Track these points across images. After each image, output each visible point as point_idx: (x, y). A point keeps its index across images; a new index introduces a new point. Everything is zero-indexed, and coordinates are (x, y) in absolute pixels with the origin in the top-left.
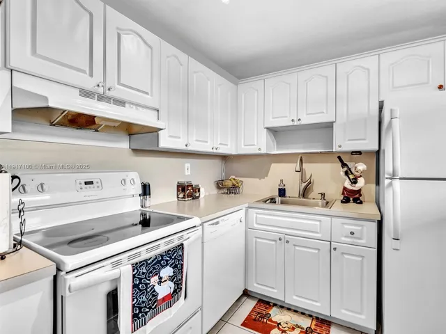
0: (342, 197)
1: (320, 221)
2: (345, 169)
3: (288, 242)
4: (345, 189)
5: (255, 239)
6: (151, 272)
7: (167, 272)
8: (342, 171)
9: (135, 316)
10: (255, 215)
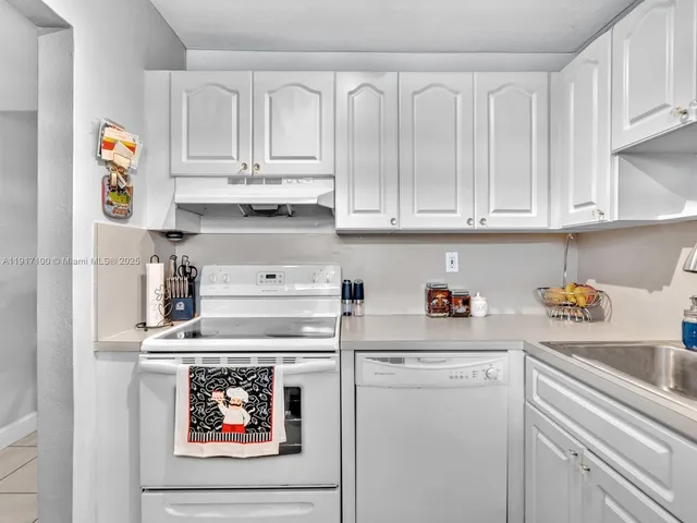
5: (534, 429)
6: (212, 384)
10: (535, 373)
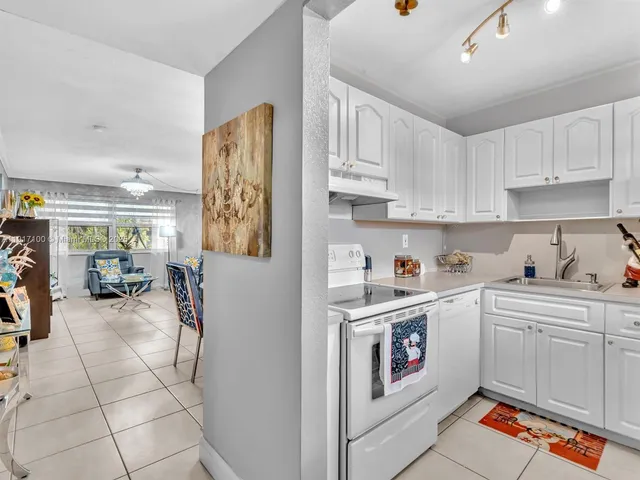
0: (624, 280)
1: (588, 307)
2: (630, 241)
3: (540, 331)
4: (629, 268)
5: (493, 326)
6: (404, 334)
7: (415, 337)
8: (624, 246)
9: (393, 369)
10: (494, 297)
